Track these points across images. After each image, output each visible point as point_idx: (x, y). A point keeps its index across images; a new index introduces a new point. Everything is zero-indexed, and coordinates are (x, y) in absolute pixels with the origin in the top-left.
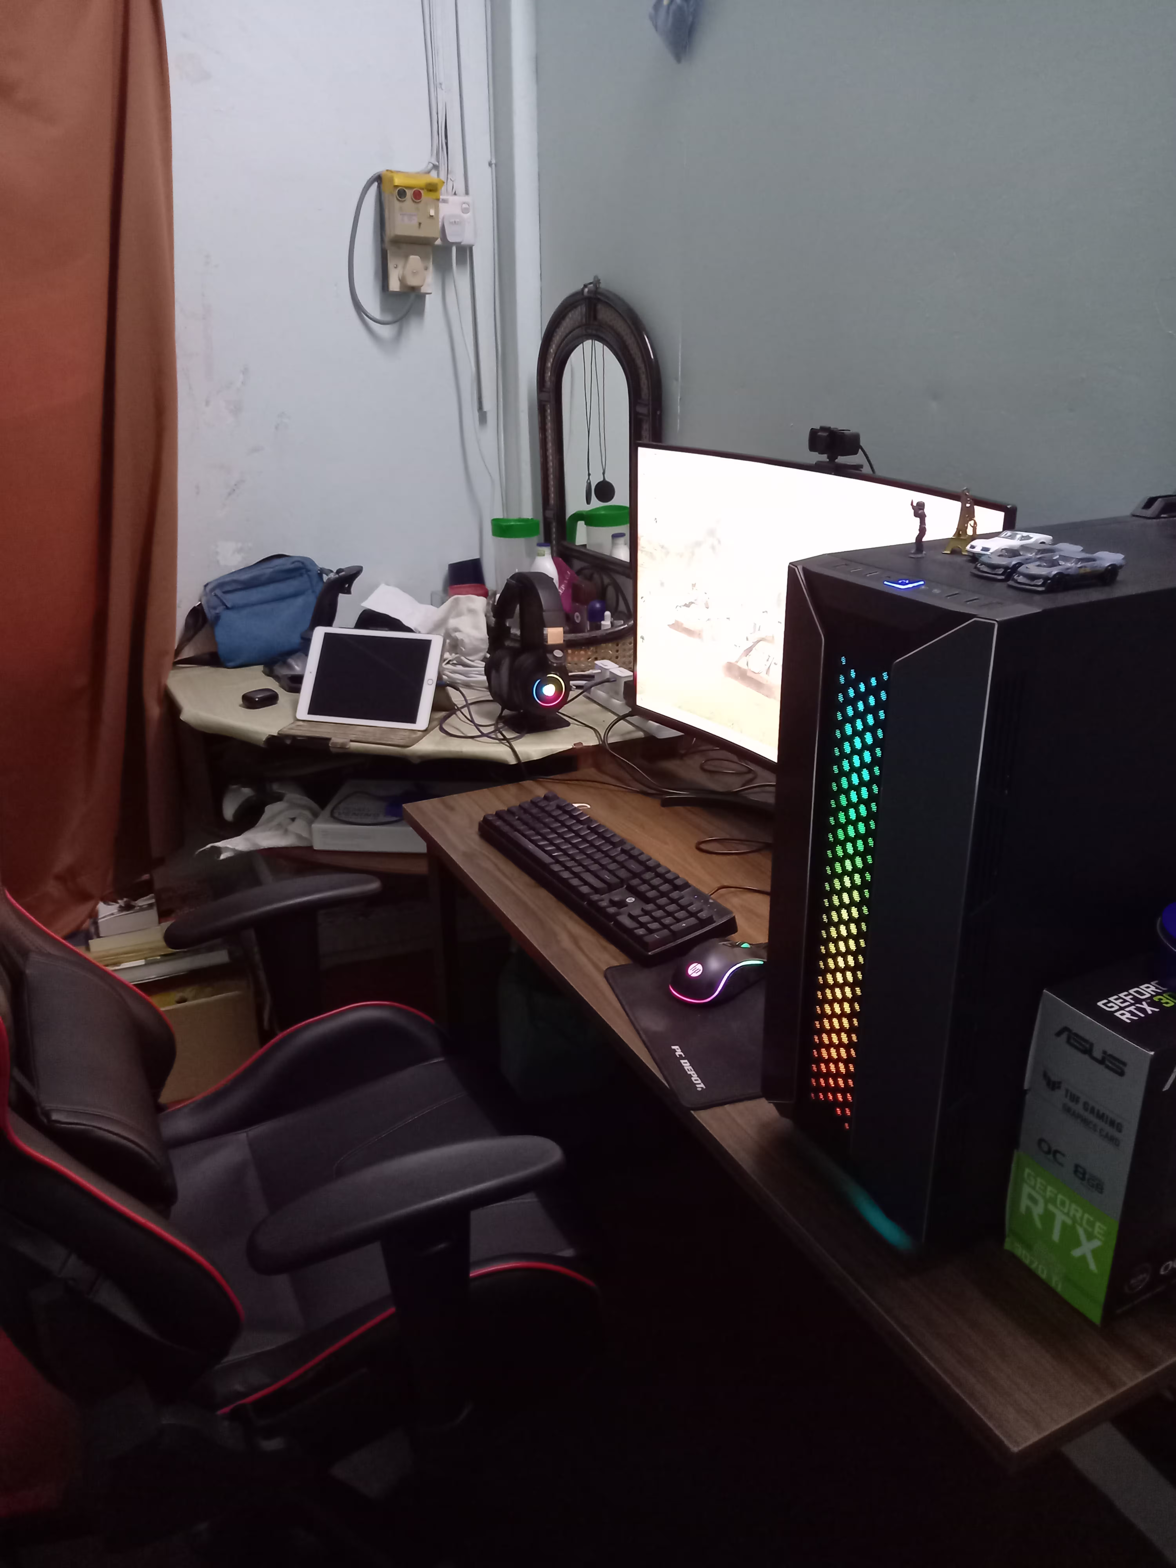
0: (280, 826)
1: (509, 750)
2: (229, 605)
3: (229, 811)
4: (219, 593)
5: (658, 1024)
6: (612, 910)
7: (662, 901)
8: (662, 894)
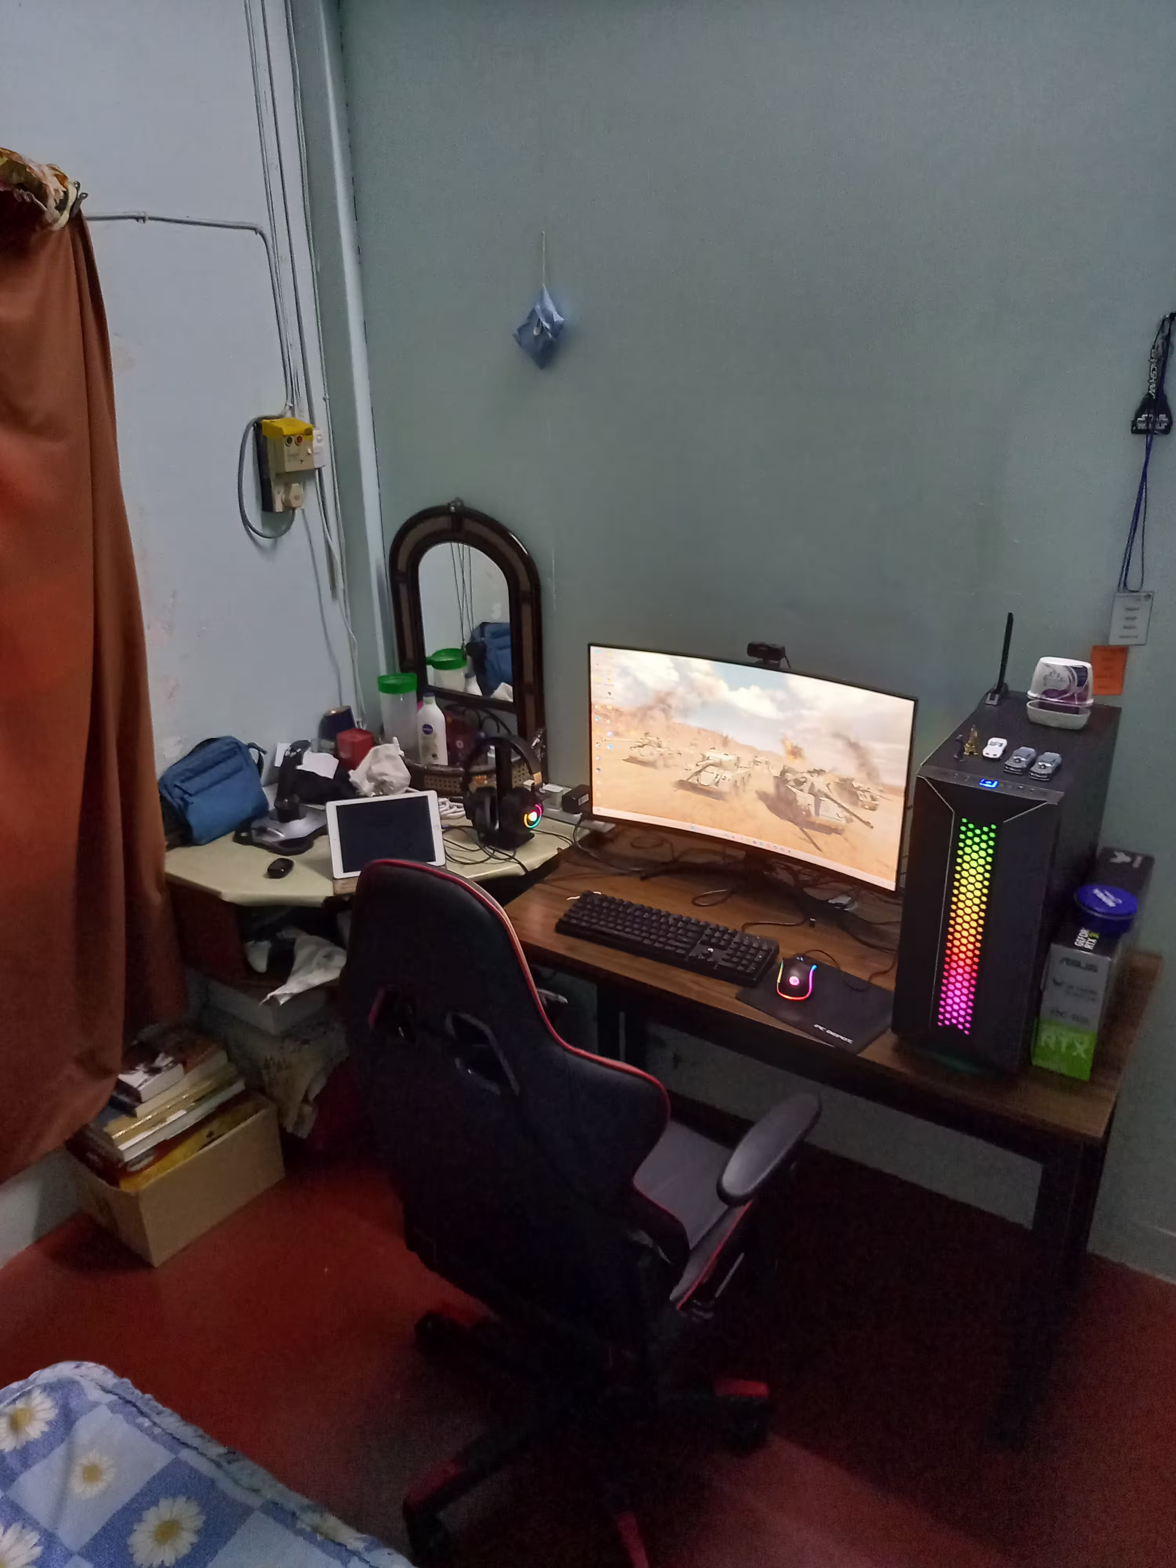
0: (319, 966)
1: (519, 865)
2: (192, 793)
3: (260, 964)
4: (178, 784)
5: (794, 1017)
6: (710, 960)
7: (733, 945)
8: (729, 942)
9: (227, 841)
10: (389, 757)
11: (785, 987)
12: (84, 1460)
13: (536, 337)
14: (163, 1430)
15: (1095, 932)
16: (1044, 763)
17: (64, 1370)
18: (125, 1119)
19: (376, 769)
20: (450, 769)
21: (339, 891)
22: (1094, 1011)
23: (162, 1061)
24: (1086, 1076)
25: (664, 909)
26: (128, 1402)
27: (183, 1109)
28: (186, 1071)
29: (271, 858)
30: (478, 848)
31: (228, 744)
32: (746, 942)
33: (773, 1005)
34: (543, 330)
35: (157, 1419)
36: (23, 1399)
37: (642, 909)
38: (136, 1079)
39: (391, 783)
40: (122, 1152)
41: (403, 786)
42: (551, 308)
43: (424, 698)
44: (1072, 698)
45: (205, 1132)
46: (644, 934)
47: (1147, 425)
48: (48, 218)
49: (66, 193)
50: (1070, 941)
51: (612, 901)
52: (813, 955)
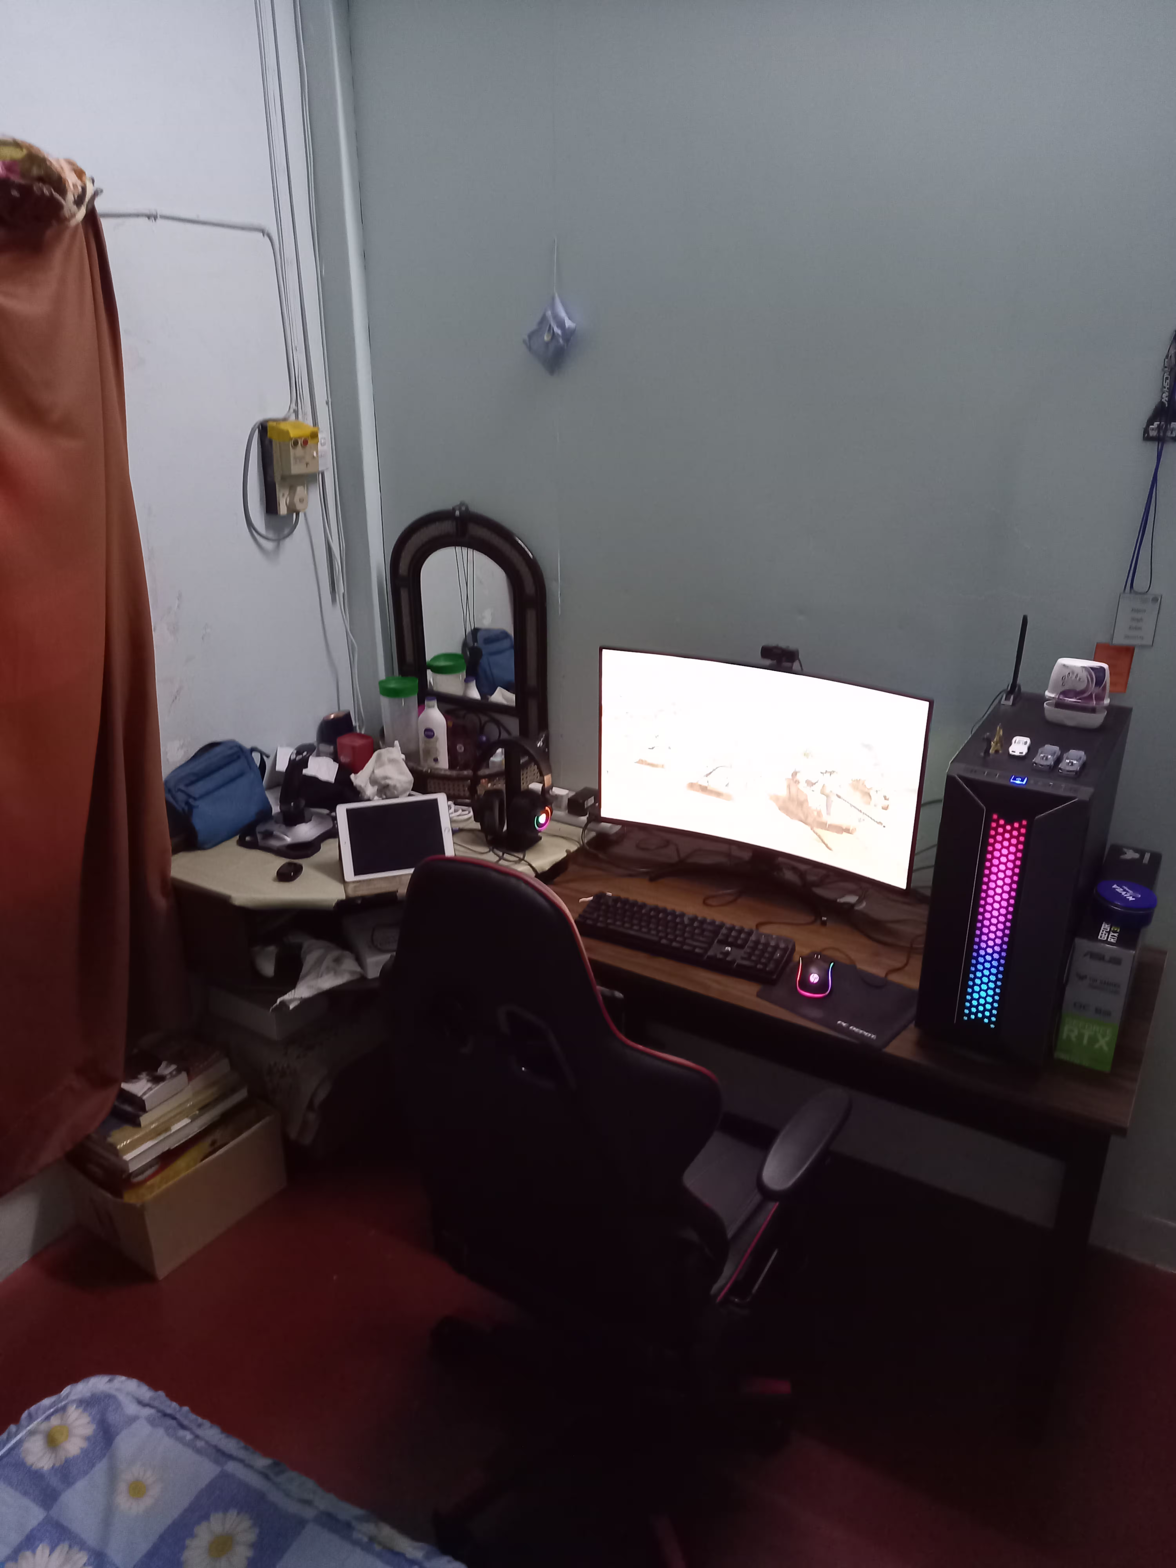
4: (182, 787)
5: (816, 1013)
6: (729, 959)
7: (750, 944)
8: (746, 941)
9: (231, 845)
10: (392, 761)
11: (805, 983)
12: (128, 1475)
13: (547, 344)
14: (207, 1442)
15: (1116, 926)
16: (1072, 761)
17: (98, 1384)
18: (128, 1129)
19: (379, 773)
20: (454, 773)
21: (351, 893)
22: (1117, 1004)
23: (165, 1069)
24: (1107, 1068)
25: (678, 909)
26: (165, 1415)
27: (187, 1117)
28: (190, 1078)
29: (279, 862)
30: (488, 850)
31: (231, 748)
32: (763, 940)
33: (794, 1003)
34: (554, 335)
35: (199, 1432)
36: (58, 1416)
37: (657, 909)
38: (139, 1087)
39: (395, 787)
40: (126, 1163)
41: (404, 791)
42: (563, 314)
43: (426, 702)
44: (1090, 697)
45: (208, 1141)
46: (661, 934)
47: (1159, 432)
48: (66, 212)
49: (84, 189)
50: (1093, 935)
51: (626, 902)
52: (829, 953)
